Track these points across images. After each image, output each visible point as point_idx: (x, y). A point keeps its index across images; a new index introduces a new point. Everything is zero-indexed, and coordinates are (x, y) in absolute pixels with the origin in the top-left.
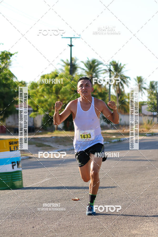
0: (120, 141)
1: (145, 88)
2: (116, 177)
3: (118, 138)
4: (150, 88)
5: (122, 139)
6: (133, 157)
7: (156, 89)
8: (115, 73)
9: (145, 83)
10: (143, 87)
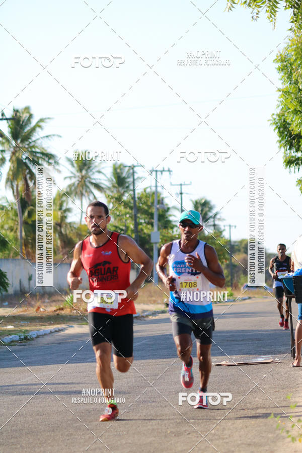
0: (26, 338)
1: (97, 186)
2: (12, 440)
3: (21, 331)
4: (114, 186)
5: (33, 334)
6: (64, 384)
7: (131, 187)
8: (13, 143)
9: (99, 172)
10: (94, 181)
